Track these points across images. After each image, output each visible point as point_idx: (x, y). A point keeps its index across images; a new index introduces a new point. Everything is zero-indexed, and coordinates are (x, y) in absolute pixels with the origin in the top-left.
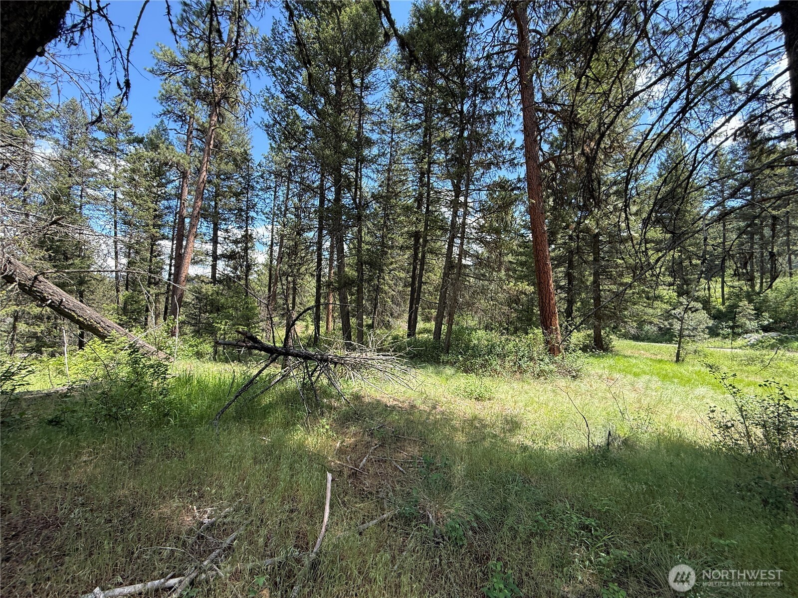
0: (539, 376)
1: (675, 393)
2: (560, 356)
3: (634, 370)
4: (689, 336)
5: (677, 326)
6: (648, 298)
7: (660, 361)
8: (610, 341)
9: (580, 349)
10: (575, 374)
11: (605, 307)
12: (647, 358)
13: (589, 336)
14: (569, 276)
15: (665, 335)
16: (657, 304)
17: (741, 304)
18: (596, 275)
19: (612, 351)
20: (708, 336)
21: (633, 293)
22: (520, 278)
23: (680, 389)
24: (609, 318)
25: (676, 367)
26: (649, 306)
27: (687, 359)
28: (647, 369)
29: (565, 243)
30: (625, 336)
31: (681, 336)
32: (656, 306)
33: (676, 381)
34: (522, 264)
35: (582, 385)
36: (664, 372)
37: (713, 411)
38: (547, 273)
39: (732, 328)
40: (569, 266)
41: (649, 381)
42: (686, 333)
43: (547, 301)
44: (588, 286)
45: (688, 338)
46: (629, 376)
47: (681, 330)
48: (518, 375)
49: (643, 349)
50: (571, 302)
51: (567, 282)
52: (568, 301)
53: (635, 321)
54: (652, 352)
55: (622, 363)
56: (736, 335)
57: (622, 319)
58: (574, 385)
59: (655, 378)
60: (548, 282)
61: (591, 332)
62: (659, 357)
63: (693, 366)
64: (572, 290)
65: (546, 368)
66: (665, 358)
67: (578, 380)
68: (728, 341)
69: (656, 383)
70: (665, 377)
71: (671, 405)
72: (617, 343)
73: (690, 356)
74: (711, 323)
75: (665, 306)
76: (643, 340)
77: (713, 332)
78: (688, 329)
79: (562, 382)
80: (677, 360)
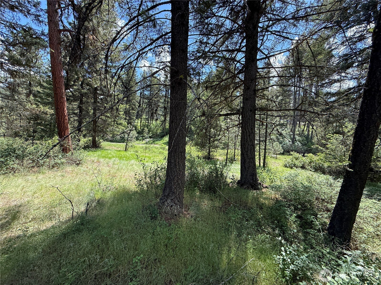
0: (53, 167)
1: (124, 164)
2: (70, 153)
3: (109, 156)
4: (130, 140)
5: (126, 136)
6: (117, 124)
7: (120, 151)
8: (100, 143)
9: (83, 148)
10: (78, 163)
11: (98, 127)
12: (115, 150)
13: (90, 140)
14: (80, 107)
15: (122, 140)
16: (120, 126)
17: (145, 129)
18: (95, 110)
19: (100, 147)
20: (135, 140)
21: (111, 121)
22: (45, 104)
23: (126, 162)
24: (100, 132)
25: (125, 153)
26: (117, 127)
27: (129, 149)
28: (114, 155)
29: (78, 89)
30: (107, 140)
31: (127, 140)
32: (119, 127)
33: (124, 159)
34: (48, 95)
35: (82, 168)
36: (121, 156)
37: (136, 175)
38: (63, 103)
39: (142, 137)
40: (80, 103)
41: (115, 160)
42: (129, 139)
43: (63, 121)
44: (90, 115)
45: (129, 141)
46: (107, 159)
47: (127, 138)
48: (36, 169)
49: (114, 146)
50: (80, 123)
51: (78, 111)
52: (79, 121)
53: (111, 134)
54: (117, 147)
55: (104, 153)
56: (143, 139)
57: (105, 133)
58: (77, 169)
59: (117, 159)
60: (64, 109)
61: (90, 138)
62: (119, 149)
63: (130, 152)
64: (81, 116)
65: (59, 161)
66: (122, 149)
67: (80, 165)
68: (141, 142)
69: (117, 161)
70: (121, 158)
71: (122, 171)
72: (104, 144)
73: (130, 148)
74: (137, 135)
75: (123, 128)
76: (114, 142)
77: (137, 139)
78: (130, 137)
79: (69, 168)
80: (126, 150)
